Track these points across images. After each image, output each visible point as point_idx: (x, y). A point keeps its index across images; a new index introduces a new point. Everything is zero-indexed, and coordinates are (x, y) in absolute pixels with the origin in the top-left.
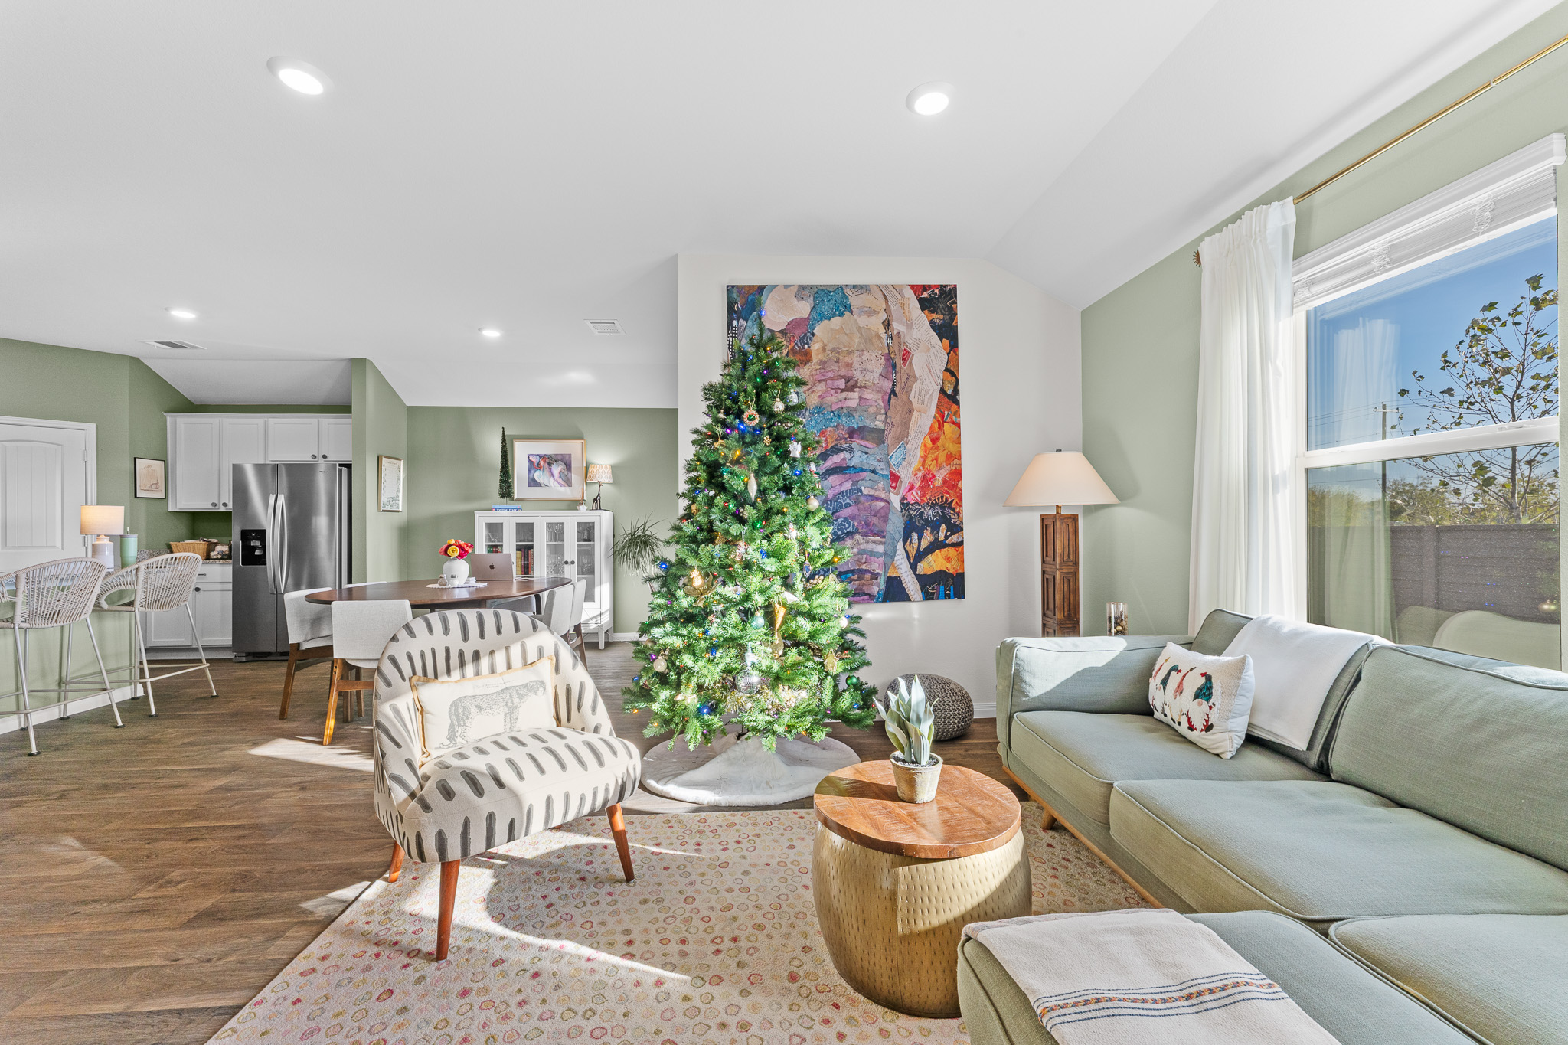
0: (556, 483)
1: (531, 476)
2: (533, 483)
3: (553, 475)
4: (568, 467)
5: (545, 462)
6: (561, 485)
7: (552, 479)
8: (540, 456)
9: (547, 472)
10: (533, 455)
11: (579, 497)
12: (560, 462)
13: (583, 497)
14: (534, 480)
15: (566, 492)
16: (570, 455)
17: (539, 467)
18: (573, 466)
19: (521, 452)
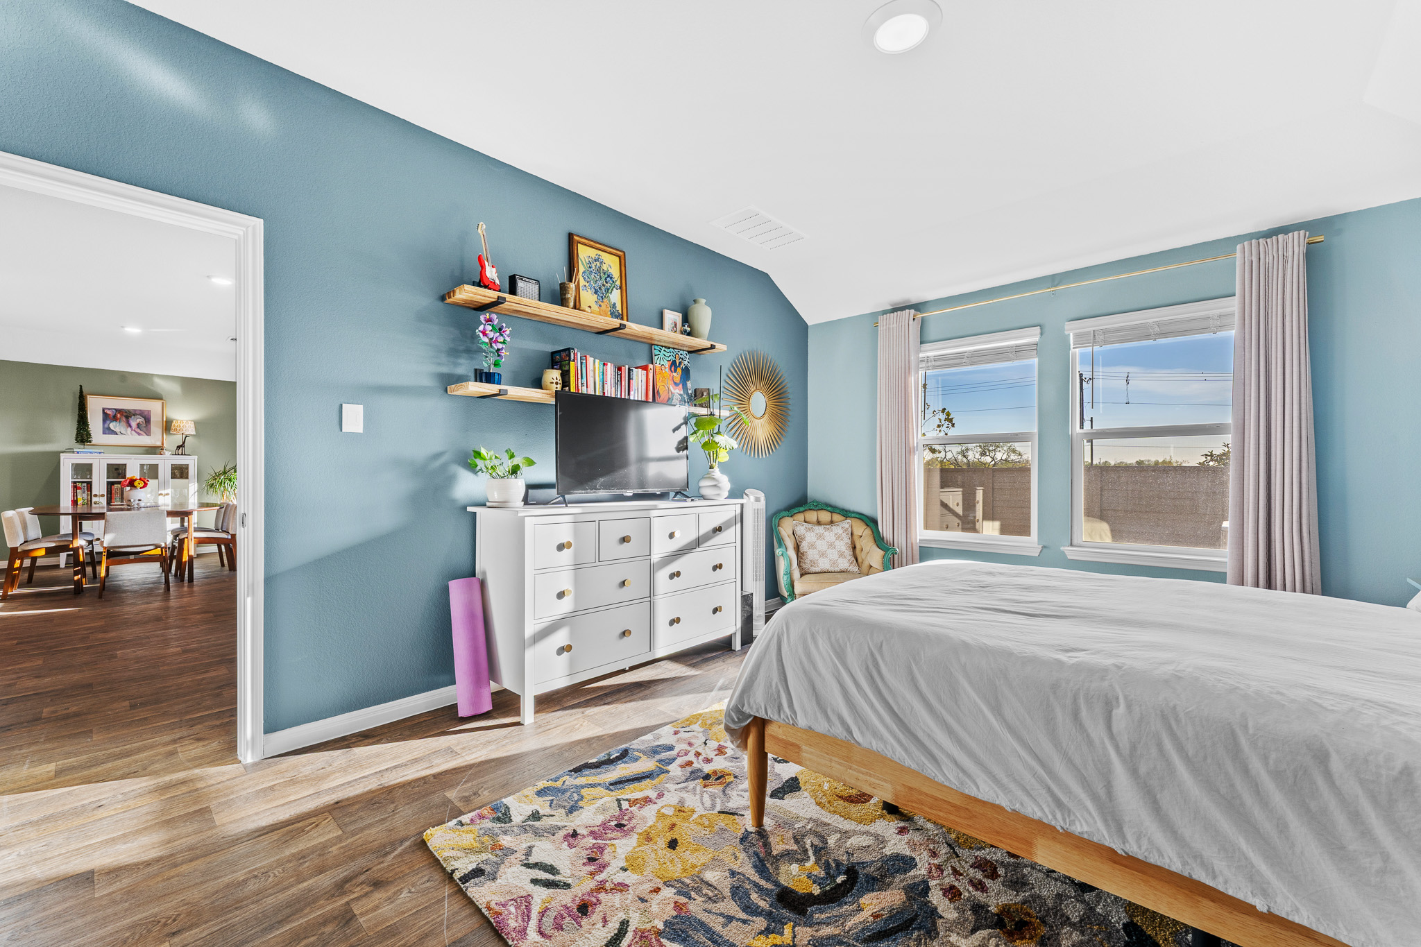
0: (133, 432)
1: (106, 426)
2: (107, 431)
3: (130, 426)
4: (148, 420)
5: (122, 415)
6: (139, 434)
7: (129, 429)
8: (116, 410)
9: (124, 423)
10: (109, 409)
11: (159, 444)
12: (138, 416)
13: (163, 444)
14: (109, 428)
15: (145, 440)
16: (149, 412)
17: (115, 419)
18: (152, 420)
19: (96, 406)
